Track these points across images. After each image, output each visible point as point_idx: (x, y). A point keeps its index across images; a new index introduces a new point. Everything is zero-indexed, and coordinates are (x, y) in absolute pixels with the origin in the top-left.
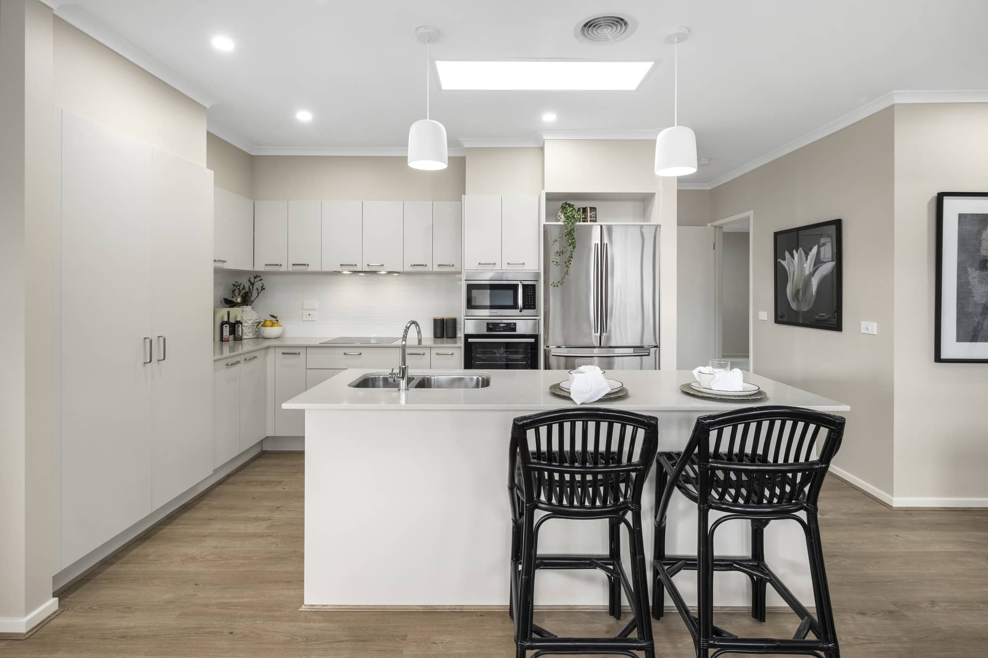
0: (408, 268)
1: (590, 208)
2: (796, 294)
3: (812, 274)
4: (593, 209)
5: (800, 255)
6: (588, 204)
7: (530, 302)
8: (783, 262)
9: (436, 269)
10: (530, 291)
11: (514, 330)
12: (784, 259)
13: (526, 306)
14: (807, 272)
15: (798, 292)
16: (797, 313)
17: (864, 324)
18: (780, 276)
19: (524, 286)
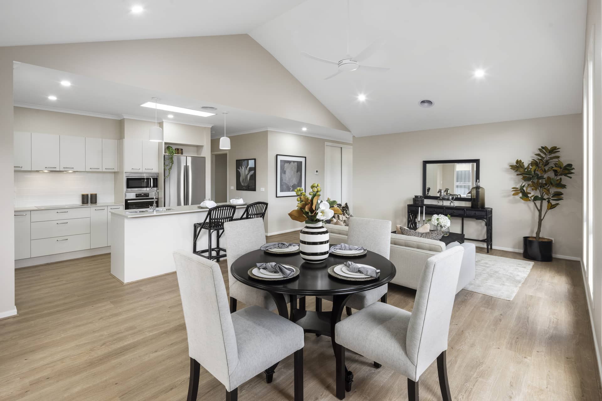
0: (88, 170)
1: (181, 149)
2: (243, 181)
3: (248, 174)
4: (182, 150)
5: (244, 168)
6: (180, 147)
7: (156, 185)
8: (239, 170)
9: (104, 170)
10: (156, 180)
11: (148, 196)
12: (239, 169)
13: (154, 187)
14: (246, 174)
15: (244, 179)
16: (243, 186)
17: (261, 189)
18: (238, 175)
19: (154, 179)
